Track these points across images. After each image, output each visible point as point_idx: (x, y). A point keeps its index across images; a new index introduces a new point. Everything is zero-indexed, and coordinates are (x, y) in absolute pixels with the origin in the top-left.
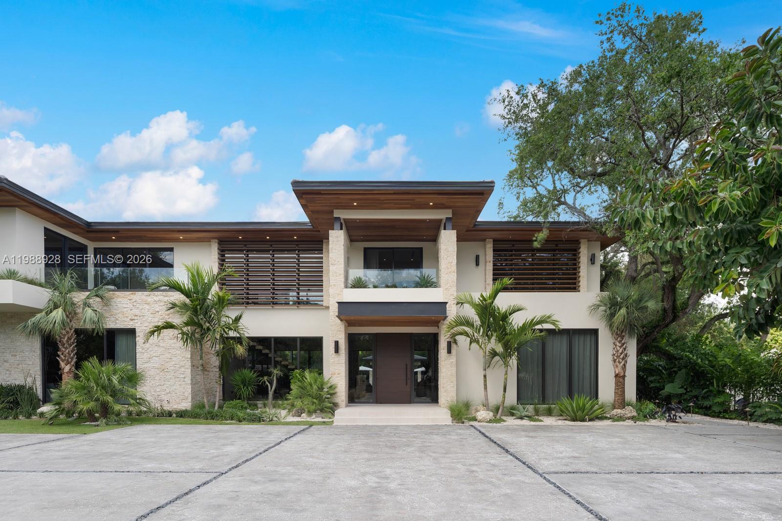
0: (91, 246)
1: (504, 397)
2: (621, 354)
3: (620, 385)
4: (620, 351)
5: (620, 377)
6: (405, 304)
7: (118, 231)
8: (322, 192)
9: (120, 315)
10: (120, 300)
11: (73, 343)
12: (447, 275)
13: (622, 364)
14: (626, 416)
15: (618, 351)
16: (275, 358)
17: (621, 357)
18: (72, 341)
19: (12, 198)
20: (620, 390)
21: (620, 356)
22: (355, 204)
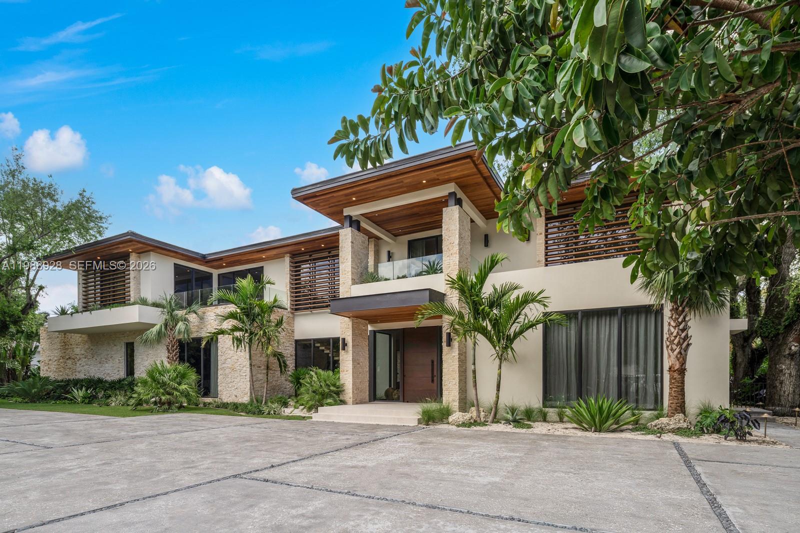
0: (215, 273)
1: (498, 397)
2: (676, 337)
3: (673, 383)
4: (675, 334)
5: (675, 371)
6: (388, 295)
7: (222, 259)
8: (317, 194)
9: (209, 326)
10: (209, 314)
11: (176, 349)
12: (448, 258)
13: (676, 353)
14: (668, 427)
15: (672, 334)
16: (333, 357)
17: (676, 342)
18: (175, 347)
19: (141, 245)
20: (674, 390)
21: (674, 340)
22: (354, 199)
